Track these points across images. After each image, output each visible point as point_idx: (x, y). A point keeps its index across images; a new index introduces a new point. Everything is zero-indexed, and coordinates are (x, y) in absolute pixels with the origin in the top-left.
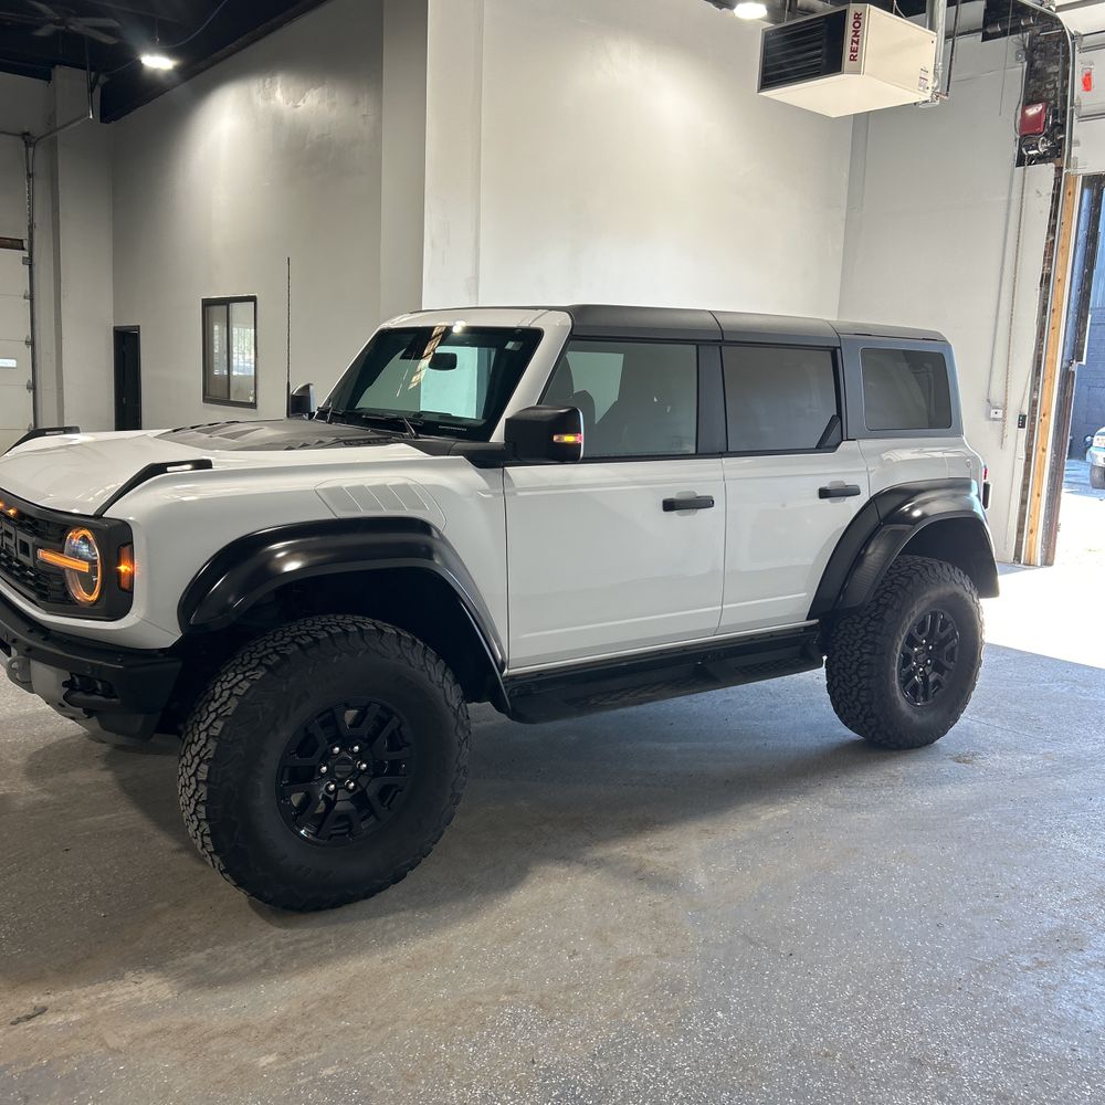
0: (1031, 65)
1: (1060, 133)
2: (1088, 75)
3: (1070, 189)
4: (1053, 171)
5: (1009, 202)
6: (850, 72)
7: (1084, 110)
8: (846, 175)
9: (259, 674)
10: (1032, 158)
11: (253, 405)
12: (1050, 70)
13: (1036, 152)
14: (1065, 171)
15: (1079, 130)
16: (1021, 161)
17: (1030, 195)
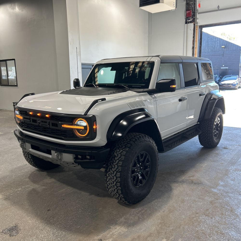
0: (187, 2)
1: (194, 17)
2: (200, 4)
3: (197, 29)
4: (193, 25)
5: (184, 31)
6: (162, 3)
7: (199, 12)
8: (148, 27)
9: (127, 149)
10: (189, 22)
11: (17, 86)
12: (191, 3)
13: (190, 21)
14: (196, 25)
15: (198, 16)
16: (186, 23)
17: (189, 30)
